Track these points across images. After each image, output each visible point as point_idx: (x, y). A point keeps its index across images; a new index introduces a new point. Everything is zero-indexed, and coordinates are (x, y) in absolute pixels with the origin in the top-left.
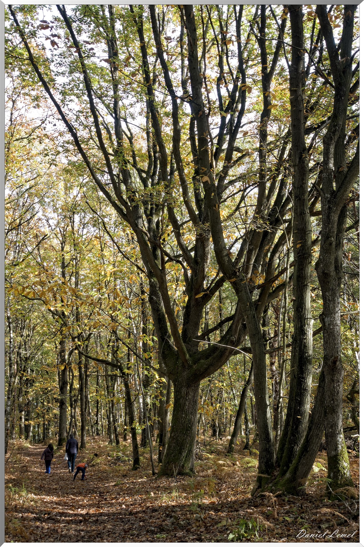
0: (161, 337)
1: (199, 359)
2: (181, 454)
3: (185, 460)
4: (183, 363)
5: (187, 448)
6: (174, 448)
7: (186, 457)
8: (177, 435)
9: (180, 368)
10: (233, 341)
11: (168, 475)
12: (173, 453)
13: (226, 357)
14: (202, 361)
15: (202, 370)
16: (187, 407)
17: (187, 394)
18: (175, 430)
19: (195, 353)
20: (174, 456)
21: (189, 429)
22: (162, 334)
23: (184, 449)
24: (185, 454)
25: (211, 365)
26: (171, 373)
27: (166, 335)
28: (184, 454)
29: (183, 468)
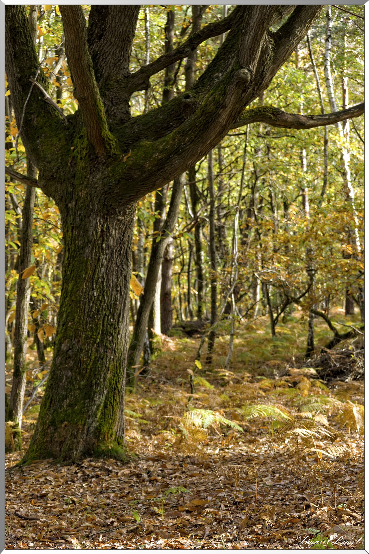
0: (19, 80)
1: (138, 138)
2: (92, 400)
3: (104, 414)
4: (91, 147)
5: (107, 383)
6: (71, 383)
7: (105, 407)
8: (76, 347)
9: (81, 164)
10: (245, 81)
11: (55, 457)
12: (66, 397)
13: (218, 129)
14: (146, 143)
15: (148, 166)
16: (103, 270)
17: (105, 234)
18: (70, 333)
19: (122, 122)
20: (70, 405)
21: (112, 331)
22: (22, 70)
23: (97, 385)
24: (103, 398)
25: (176, 151)
26: (53, 178)
27: (34, 74)
28: (100, 400)
29: (97, 437)
